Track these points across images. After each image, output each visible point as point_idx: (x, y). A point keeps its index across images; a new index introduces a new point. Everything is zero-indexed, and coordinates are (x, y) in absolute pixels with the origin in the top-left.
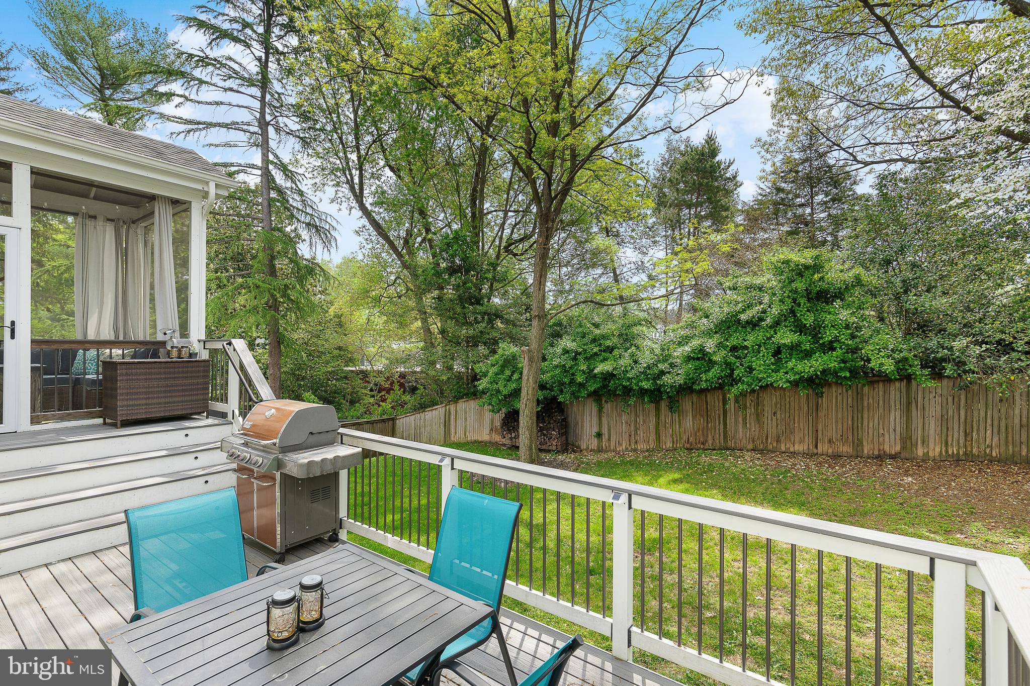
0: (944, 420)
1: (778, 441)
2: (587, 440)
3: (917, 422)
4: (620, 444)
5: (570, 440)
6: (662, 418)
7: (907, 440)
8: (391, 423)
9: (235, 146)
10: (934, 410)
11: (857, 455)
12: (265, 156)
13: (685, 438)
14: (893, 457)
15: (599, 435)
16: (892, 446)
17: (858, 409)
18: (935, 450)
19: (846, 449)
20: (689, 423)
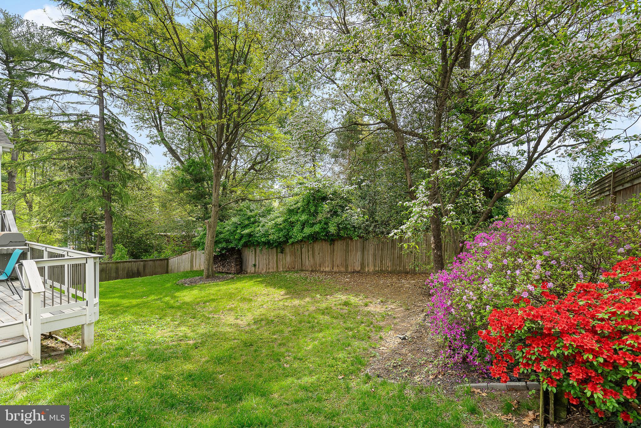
0: (374, 255)
1: (320, 267)
2: (251, 269)
3: (366, 256)
4: (263, 270)
5: (244, 268)
6: (279, 256)
7: (362, 265)
8: (166, 261)
9: (84, 104)
10: (371, 252)
11: (347, 272)
12: (102, 110)
13: (287, 266)
14: (358, 272)
15: (255, 265)
16: (358, 268)
17: (347, 251)
18: (371, 269)
19: (343, 269)
20: (288, 259)
